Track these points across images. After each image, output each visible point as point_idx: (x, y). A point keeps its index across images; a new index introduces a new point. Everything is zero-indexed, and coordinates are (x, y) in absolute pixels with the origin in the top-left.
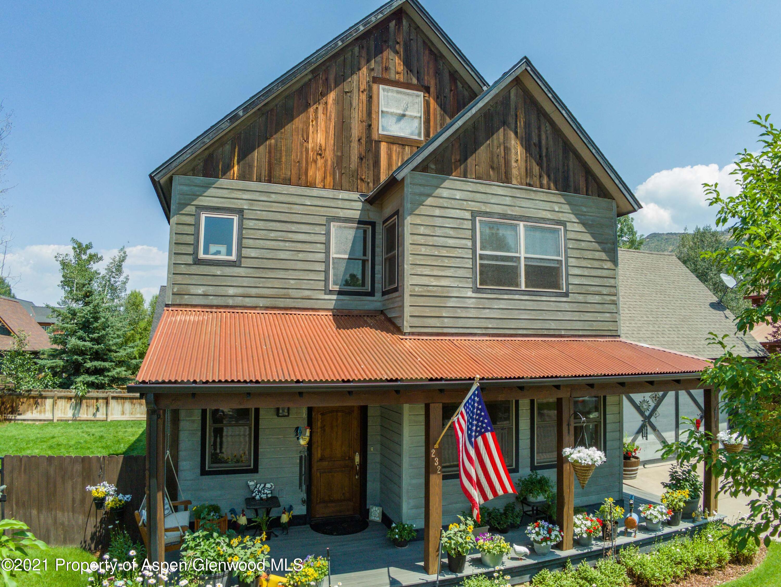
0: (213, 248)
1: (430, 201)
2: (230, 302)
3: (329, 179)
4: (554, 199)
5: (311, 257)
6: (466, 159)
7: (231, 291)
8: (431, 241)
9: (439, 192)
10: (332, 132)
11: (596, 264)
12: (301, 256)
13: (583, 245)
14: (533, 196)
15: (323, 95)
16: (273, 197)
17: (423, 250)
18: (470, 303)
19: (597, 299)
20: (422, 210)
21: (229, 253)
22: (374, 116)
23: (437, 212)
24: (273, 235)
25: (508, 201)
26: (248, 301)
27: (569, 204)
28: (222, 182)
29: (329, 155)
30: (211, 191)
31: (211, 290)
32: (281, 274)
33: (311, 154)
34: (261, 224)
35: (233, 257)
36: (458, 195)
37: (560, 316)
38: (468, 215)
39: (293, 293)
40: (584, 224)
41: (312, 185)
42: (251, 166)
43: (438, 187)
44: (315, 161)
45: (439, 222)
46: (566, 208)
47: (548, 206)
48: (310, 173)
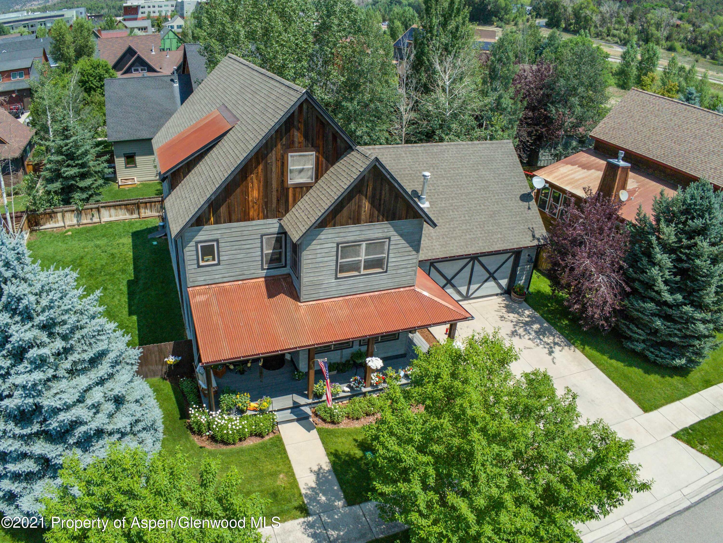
0: (206, 258)
1: (315, 242)
2: (217, 281)
3: (261, 215)
4: (385, 226)
5: (254, 254)
6: (335, 217)
7: (217, 276)
8: (314, 261)
9: (319, 237)
10: (261, 189)
11: (406, 254)
12: (249, 255)
13: (400, 246)
14: (372, 227)
15: (256, 167)
16: (233, 230)
17: (311, 266)
18: (334, 284)
19: (403, 271)
20: (311, 247)
21: (214, 259)
22: (285, 174)
23: (319, 247)
24: (235, 248)
25: (358, 233)
26: (225, 280)
27: (393, 227)
28: (206, 227)
29: (261, 202)
30: (201, 233)
31: (207, 278)
32: (240, 265)
33: (251, 203)
34: (228, 244)
35: (216, 262)
36: (330, 236)
37: (381, 282)
38: (335, 245)
39: (246, 272)
40: (401, 235)
41: (253, 219)
42: (220, 217)
43: (319, 234)
44: (253, 207)
45: (319, 251)
46: (392, 229)
47: (380, 231)
48: (251, 213)
